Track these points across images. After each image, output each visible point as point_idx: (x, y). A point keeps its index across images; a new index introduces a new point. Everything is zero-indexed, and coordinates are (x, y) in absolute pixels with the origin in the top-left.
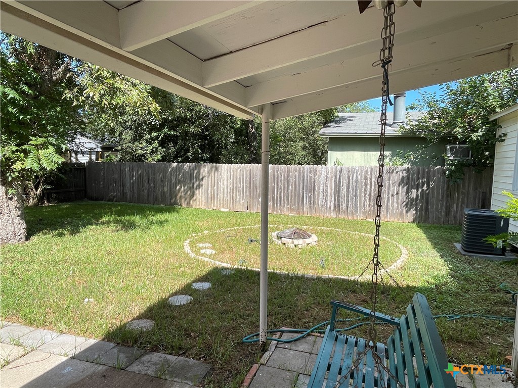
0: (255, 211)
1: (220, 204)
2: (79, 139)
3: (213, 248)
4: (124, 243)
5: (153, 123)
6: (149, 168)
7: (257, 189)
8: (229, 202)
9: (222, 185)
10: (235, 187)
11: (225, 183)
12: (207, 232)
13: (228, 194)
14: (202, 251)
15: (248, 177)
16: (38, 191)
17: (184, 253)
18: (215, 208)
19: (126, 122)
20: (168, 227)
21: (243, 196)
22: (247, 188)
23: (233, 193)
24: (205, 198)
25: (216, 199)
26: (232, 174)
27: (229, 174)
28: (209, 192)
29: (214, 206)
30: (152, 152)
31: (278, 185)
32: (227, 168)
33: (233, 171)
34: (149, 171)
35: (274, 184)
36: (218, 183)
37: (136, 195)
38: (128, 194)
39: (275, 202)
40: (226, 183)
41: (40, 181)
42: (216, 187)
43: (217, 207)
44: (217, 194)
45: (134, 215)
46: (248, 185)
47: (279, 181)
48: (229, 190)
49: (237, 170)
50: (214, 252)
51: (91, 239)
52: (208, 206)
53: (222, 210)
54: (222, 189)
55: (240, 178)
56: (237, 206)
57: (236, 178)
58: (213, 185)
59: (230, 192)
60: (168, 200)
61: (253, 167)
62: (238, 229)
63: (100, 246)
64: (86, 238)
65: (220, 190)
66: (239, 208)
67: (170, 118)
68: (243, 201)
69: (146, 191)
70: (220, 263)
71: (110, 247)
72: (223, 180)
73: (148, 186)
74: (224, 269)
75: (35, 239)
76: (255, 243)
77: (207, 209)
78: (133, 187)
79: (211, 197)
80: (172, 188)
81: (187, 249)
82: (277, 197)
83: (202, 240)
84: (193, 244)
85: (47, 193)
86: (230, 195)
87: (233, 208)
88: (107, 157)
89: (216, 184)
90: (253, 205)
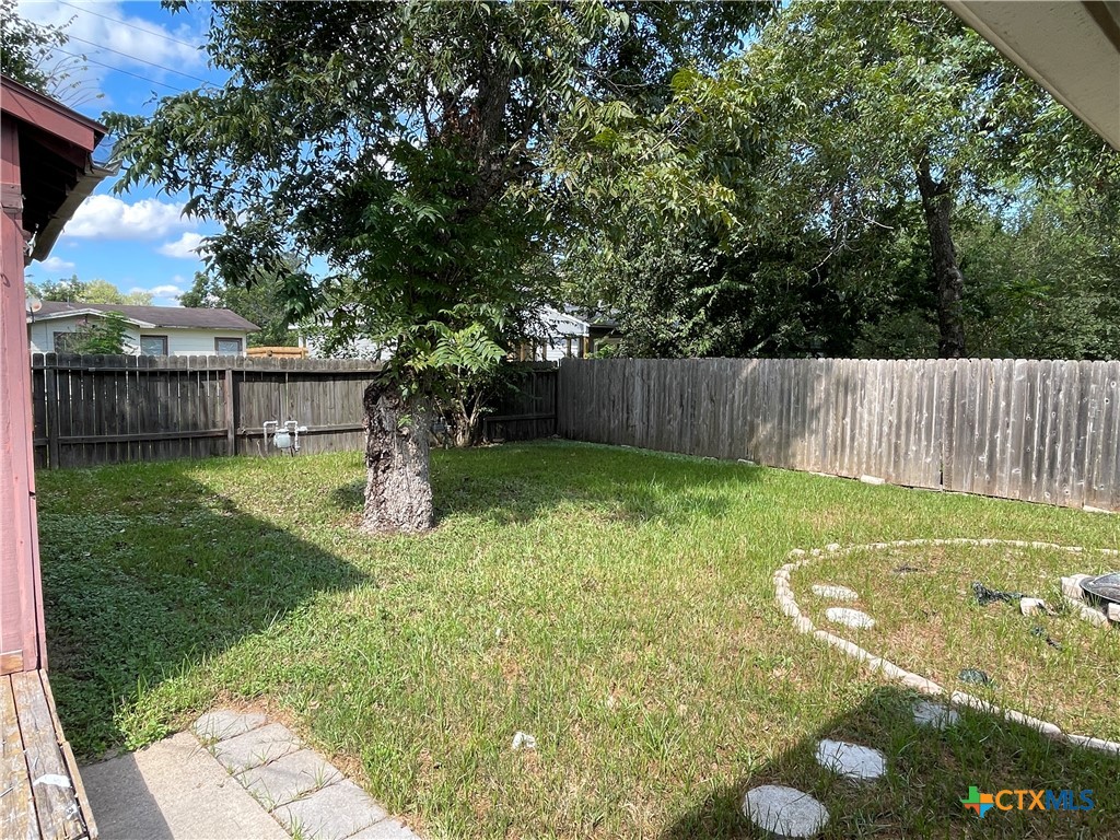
0: (966, 487)
1: (860, 464)
2: (548, 314)
3: (864, 604)
4: (623, 558)
5: (696, 269)
6: (683, 371)
7: (973, 428)
8: (885, 460)
9: (866, 416)
10: (904, 420)
11: (877, 407)
12: (836, 546)
13: (884, 439)
14: (833, 613)
15: (947, 393)
16: (472, 418)
17: (780, 613)
18: (844, 473)
19: (640, 272)
20: (729, 523)
21: (928, 446)
22: (941, 424)
23: (898, 436)
24: (816, 445)
25: (848, 450)
26: (897, 384)
27: (888, 385)
28: (830, 431)
29: (841, 467)
30: (693, 334)
31: (1044, 417)
32: (883, 370)
33: (901, 378)
34: (683, 379)
35: (1033, 416)
36: (854, 409)
37: (653, 432)
38: (637, 427)
39: (1034, 466)
40: (877, 409)
41: (475, 398)
42: (848, 420)
43: (850, 469)
44: (853, 439)
45: (649, 481)
46: (945, 417)
47: (1050, 407)
48: (886, 429)
49: (912, 376)
50: (870, 623)
51: (553, 538)
52: (824, 468)
53: (865, 478)
54: (865, 425)
55: (920, 398)
56: (907, 472)
57: (910, 397)
58: (841, 414)
59: (889, 434)
60: (724, 446)
61: (962, 369)
62: (928, 546)
63: (570, 560)
64: (544, 533)
65: (861, 428)
66: (913, 477)
67: (736, 256)
68: (929, 460)
69: (675, 424)
70: (901, 673)
71: (591, 567)
72: (870, 402)
73: (679, 413)
74: (918, 698)
75: (447, 524)
76: (1001, 603)
77: (822, 474)
78: (648, 413)
79: (836, 446)
80: (735, 417)
81: (787, 601)
82: (1041, 454)
83: (825, 572)
84: (800, 582)
85: (488, 422)
86: (889, 440)
87: (898, 476)
88: (600, 346)
89: (849, 410)
90: (959, 472)
